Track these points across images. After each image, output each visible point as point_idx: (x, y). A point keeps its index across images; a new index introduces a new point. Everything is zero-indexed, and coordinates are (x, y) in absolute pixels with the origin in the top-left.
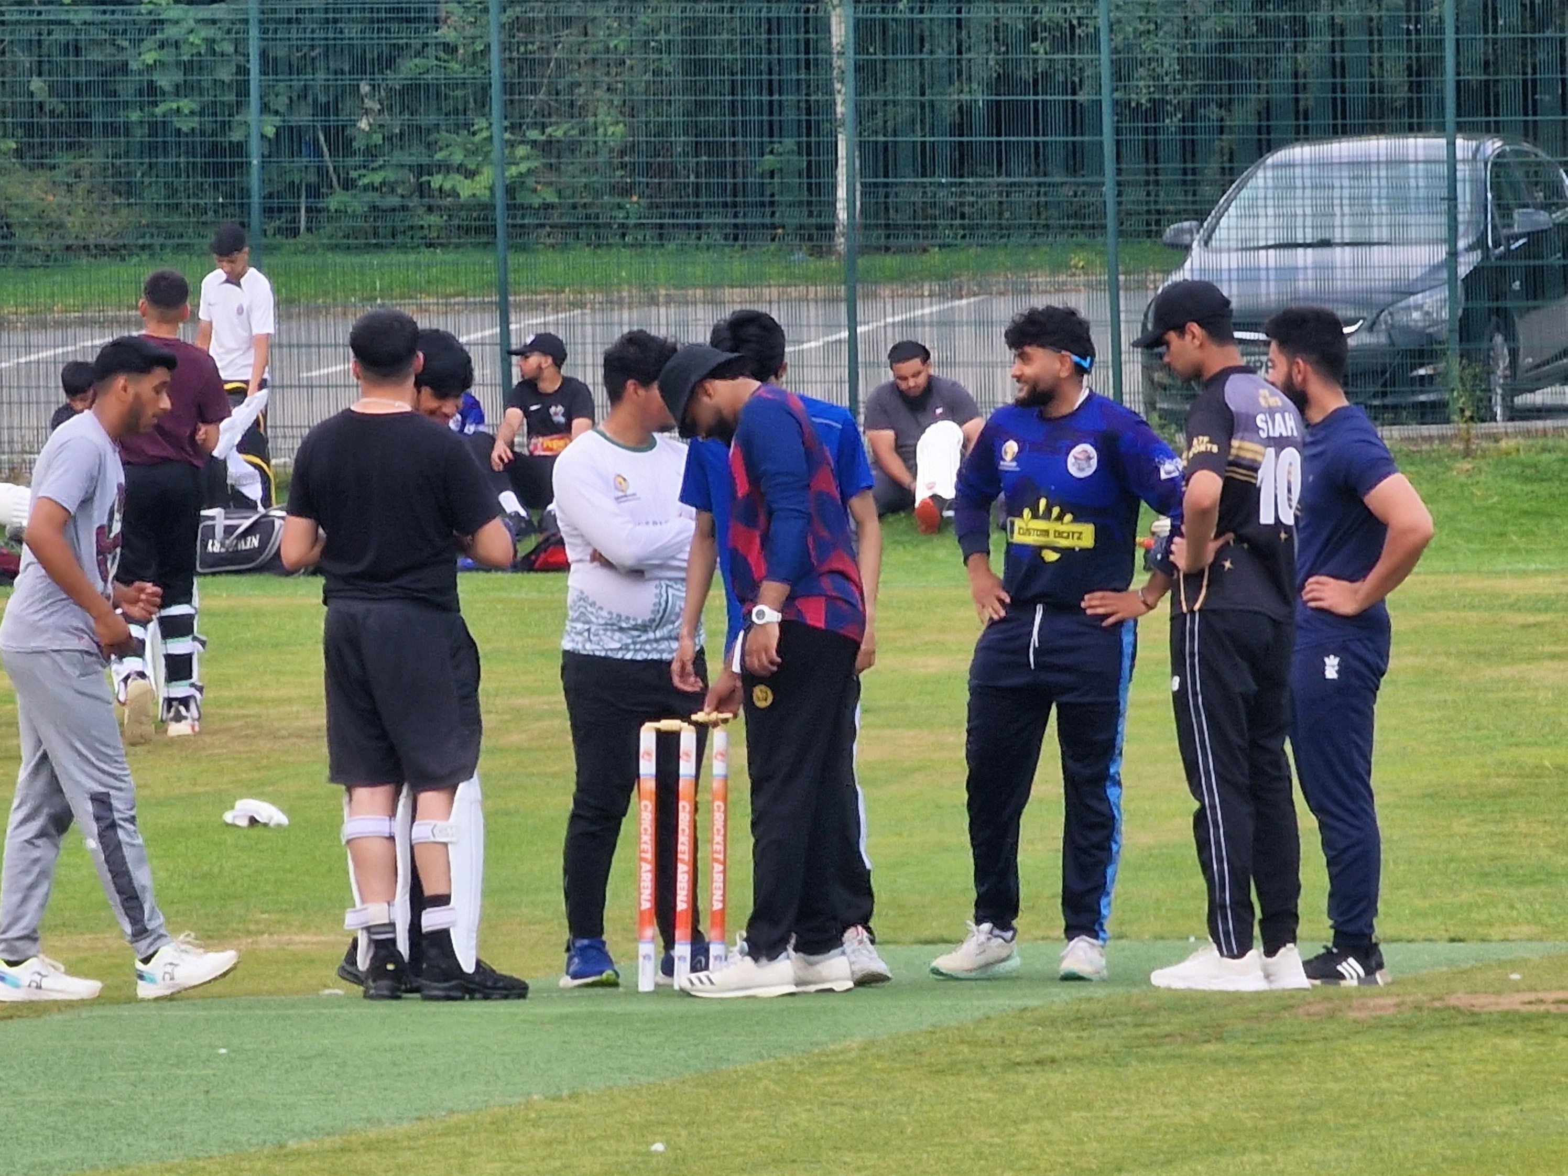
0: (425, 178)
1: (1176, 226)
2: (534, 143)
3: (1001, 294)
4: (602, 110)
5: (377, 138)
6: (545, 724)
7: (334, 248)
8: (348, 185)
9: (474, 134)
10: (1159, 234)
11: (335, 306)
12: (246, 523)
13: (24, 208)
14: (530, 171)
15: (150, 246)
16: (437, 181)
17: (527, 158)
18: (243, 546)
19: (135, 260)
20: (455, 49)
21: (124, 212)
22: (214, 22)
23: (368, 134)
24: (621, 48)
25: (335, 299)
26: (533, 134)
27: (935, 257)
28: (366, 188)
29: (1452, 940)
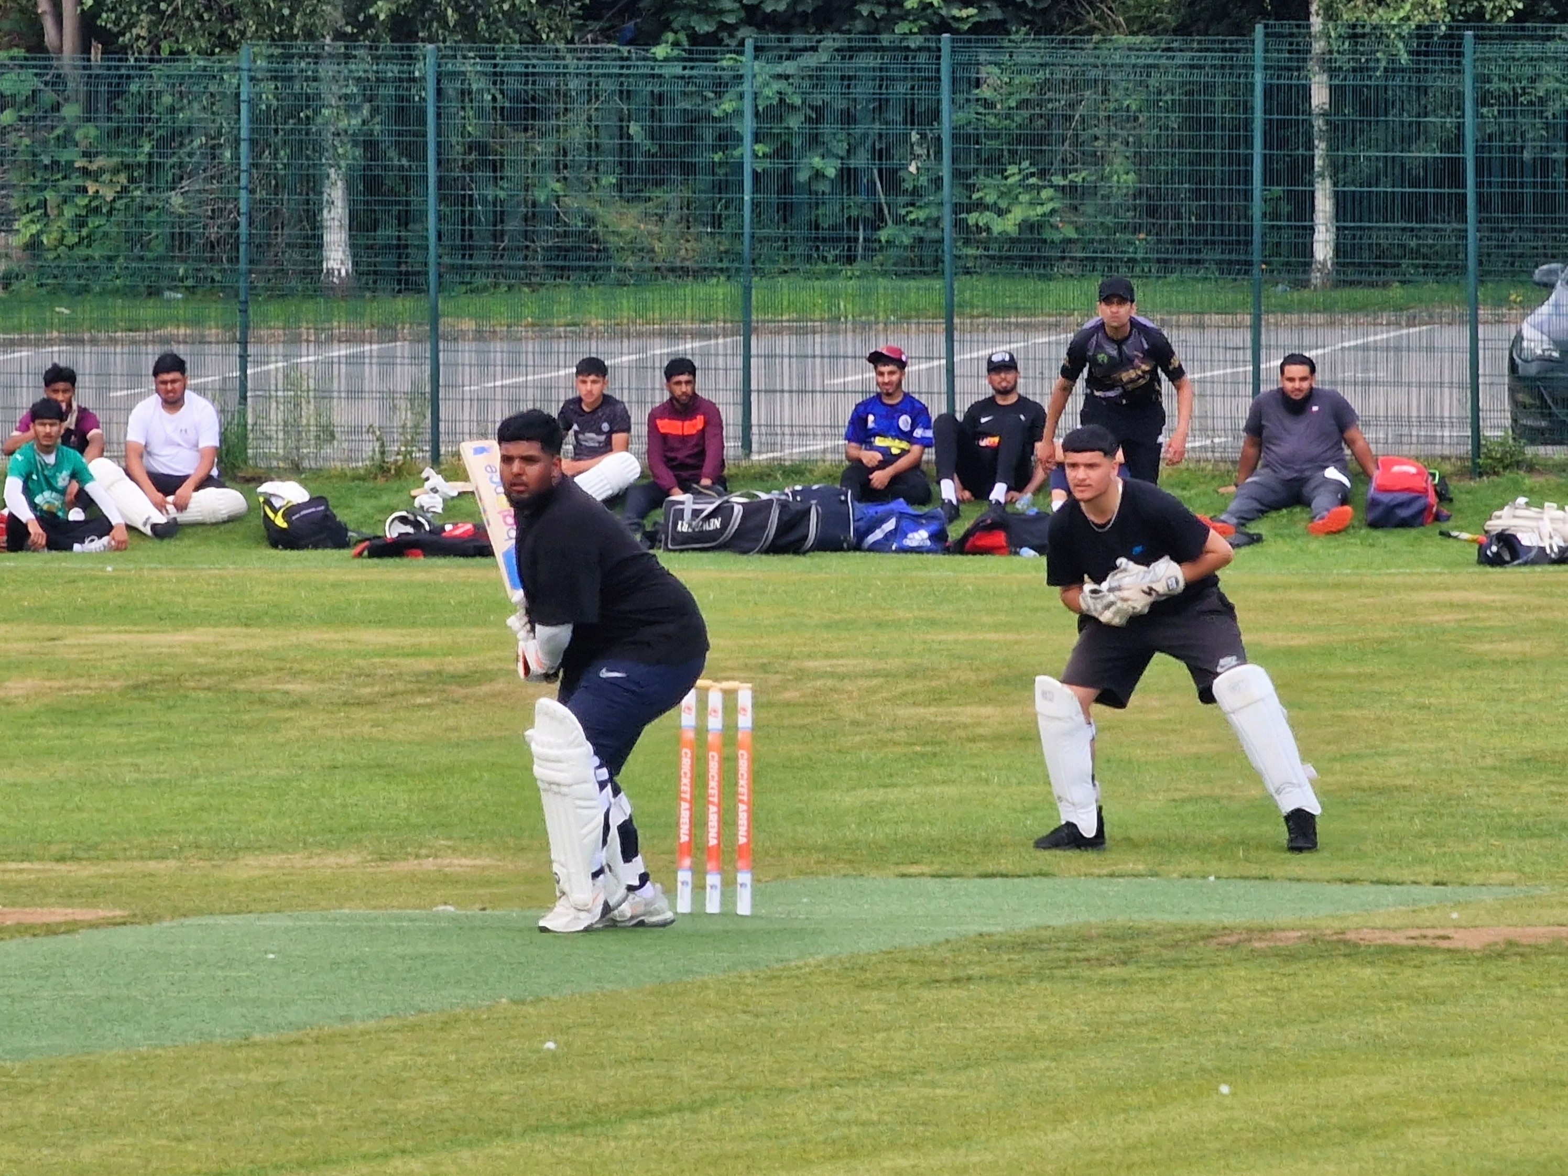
0: (963, 216)
1: (1545, 267)
2: (1056, 188)
3: (1450, 324)
4: (1118, 160)
5: (923, 180)
6: (819, 683)
7: (885, 274)
8: (899, 220)
9: (1006, 178)
10: (1531, 274)
11: (877, 323)
12: (710, 508)
13: (620, 235)
14: (1053, 212)
15: (728, 269)
16: (972, 218)
17: (1052, 199)
18: (706, 527)
19: (714, 280)
20: (993, 105)
21: (706, 240)
22: (787, 77)
23: (916, 178)
24: (1134, 107)
25: (877, 317)
26: (1058, 180)
27: (1396, 292)
28: (913, 223)
29: (1436, 884)
